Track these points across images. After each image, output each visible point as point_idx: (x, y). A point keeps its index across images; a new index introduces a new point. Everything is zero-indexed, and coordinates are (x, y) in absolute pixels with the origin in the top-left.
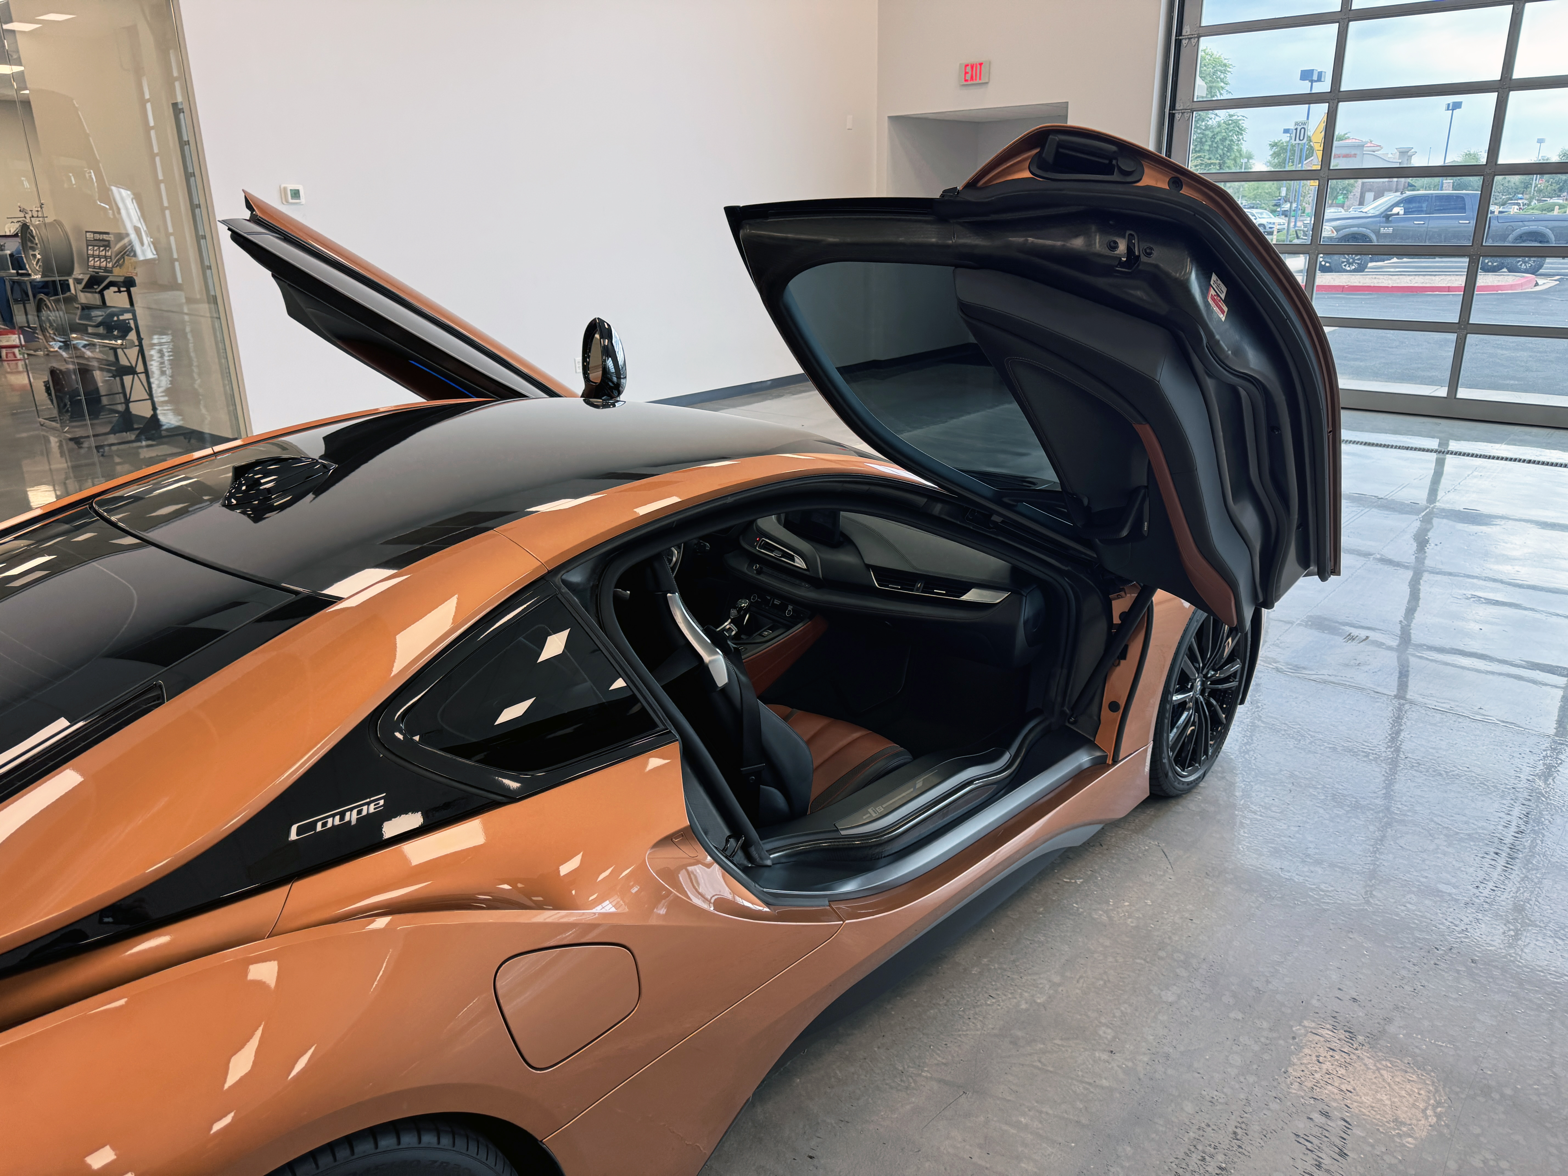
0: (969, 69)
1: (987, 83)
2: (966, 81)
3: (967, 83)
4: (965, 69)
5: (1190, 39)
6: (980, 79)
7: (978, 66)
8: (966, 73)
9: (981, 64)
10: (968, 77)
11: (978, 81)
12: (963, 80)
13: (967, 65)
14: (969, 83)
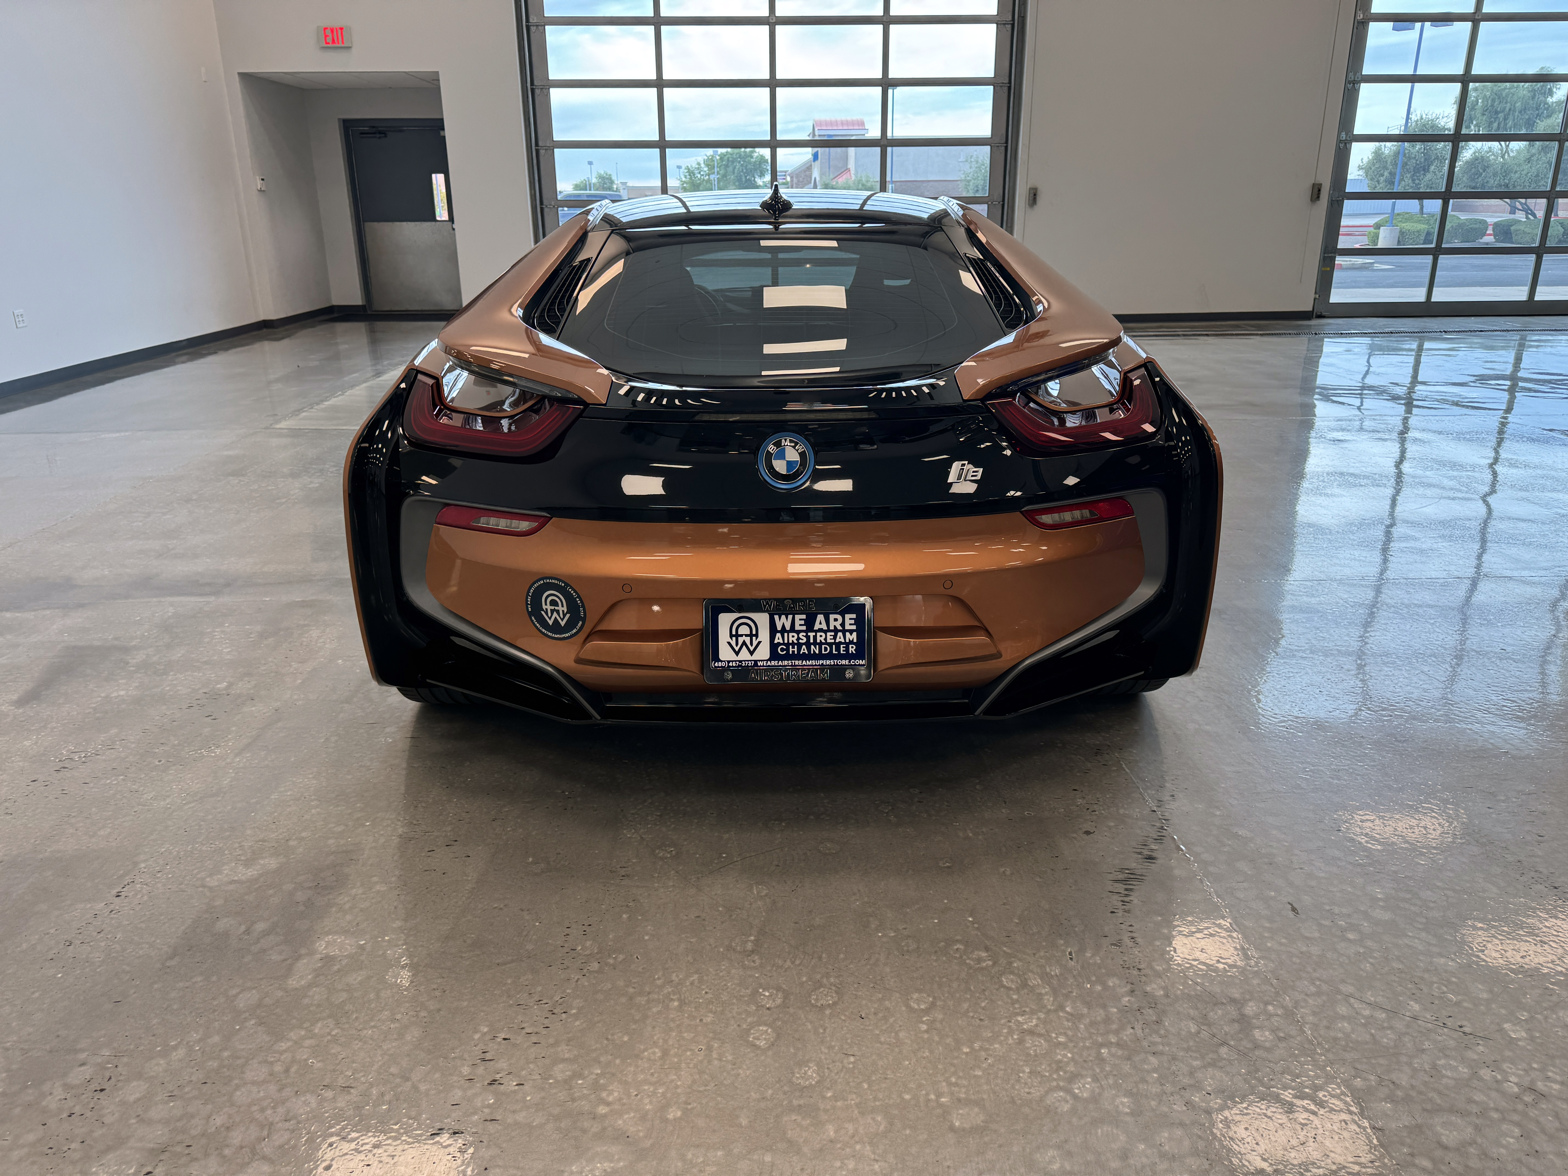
0: (328, 32)
1: (350, 47)
2: (327, 43)
3: (328, 45)
4: (325, 33)
5: (537, 26)
6: (343, 43)
7: (339, 31)
8: (326, 36)
9: (341, 29)
10: (329, 40)
11: (341, 45)
12: (324, 42)
13: (325, 29)
14: (330, 45)
